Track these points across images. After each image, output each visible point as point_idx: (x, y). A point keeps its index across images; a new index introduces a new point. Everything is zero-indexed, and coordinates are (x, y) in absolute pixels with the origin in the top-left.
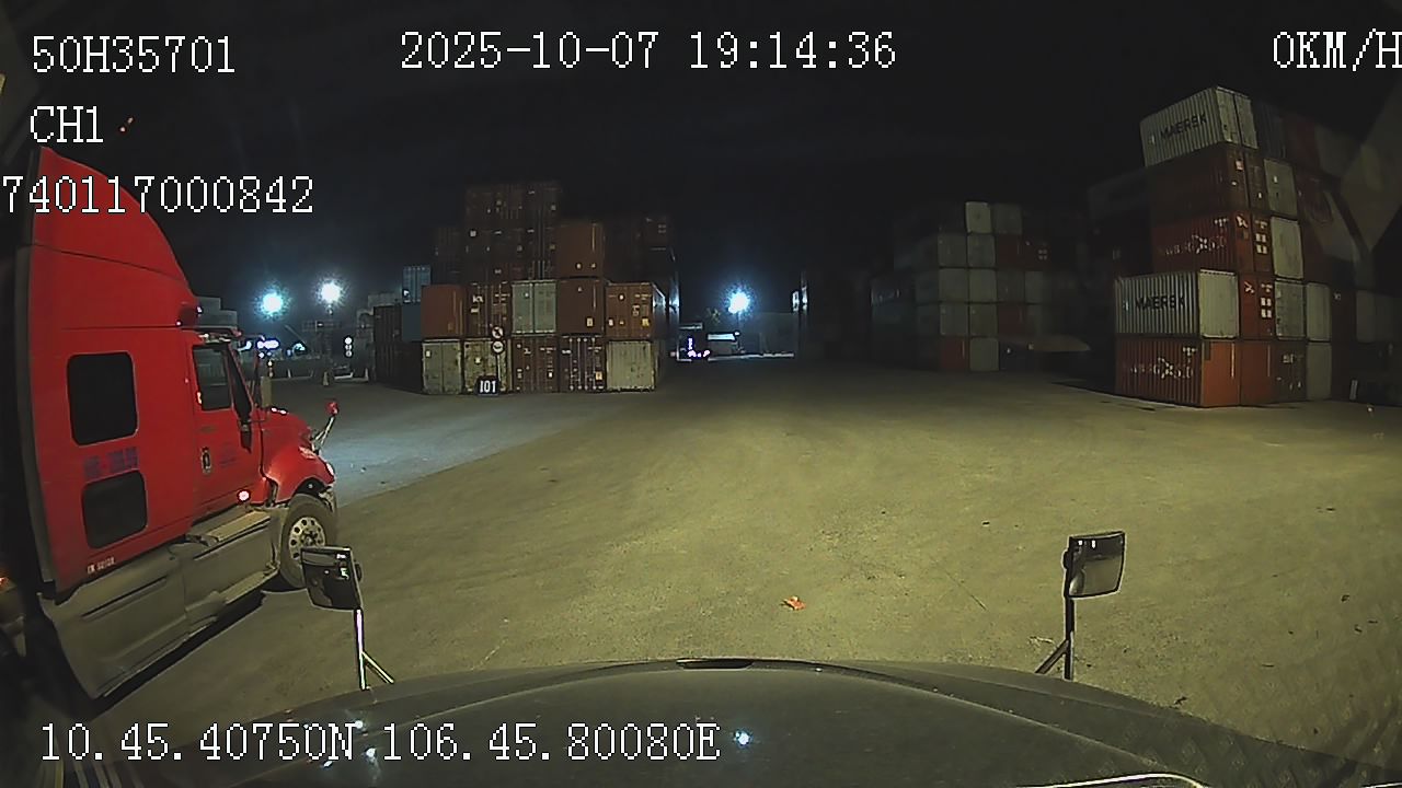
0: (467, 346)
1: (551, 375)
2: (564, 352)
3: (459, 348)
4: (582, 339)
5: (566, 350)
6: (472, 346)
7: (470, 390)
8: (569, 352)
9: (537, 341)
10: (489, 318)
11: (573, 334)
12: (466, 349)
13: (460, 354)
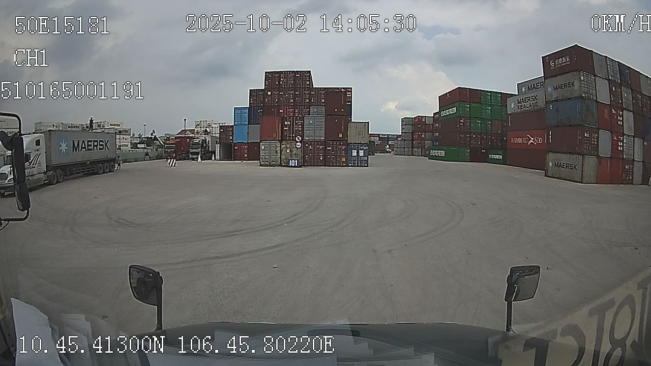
0: (283, 144)
1: (321, 159)
2: (328, 148)
3: (279, 145)
4: (337, 143)
5: (329, 147)
6: (286, 145)
7: (284, 164)
8: (330, 148)
9: (316, 143)
10: (293, 132)
11: (332, 140)
12: (282, 146)
13: (279, 148)
